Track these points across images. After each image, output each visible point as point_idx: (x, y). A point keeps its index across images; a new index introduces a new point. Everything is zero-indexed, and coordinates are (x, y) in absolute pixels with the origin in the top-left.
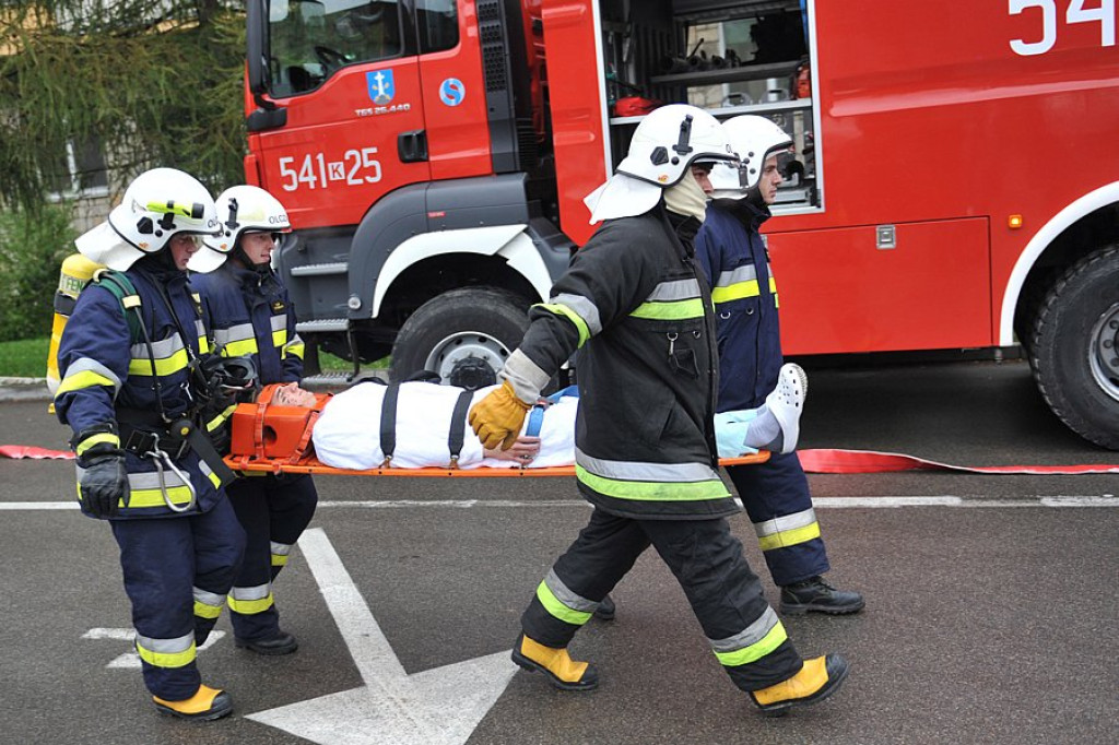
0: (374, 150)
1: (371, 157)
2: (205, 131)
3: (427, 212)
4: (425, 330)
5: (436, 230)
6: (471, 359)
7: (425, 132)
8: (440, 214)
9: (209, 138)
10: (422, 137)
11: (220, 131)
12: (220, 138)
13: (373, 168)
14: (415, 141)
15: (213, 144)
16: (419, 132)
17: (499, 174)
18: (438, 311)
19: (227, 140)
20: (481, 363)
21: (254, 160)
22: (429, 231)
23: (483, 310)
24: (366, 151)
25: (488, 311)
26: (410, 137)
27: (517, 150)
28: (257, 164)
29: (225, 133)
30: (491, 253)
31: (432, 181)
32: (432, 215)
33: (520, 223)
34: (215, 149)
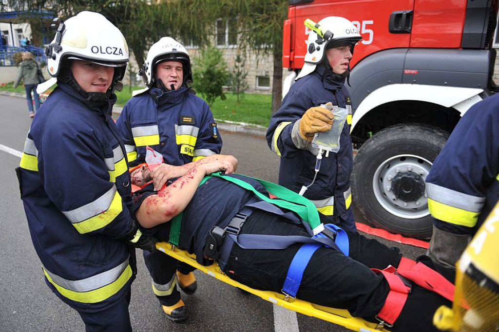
0: (371, 22)
1: (368, 27)
2: (268, 16)
3: (404, 69)
4: (383, 148)
5: (407, 82)
6: (410, 173)
7: (412, 12)
8: (413, 72)
9: (270, 21)
10: (410, 16)
11: (275, 18)
12: (274, 21)
13: (368, 34)
14: (404, 17)
15: (270, 24)
16: (408, 12)
17: (464, 49)
18: (395, 137)
19: (278, 22)
20: (418, 177)
21: (290, 23)
22: (402, 82)
23: (429, 144)
24: (365, 23)
25: (433, 145)
26: (401, 15)
27: (485, 32)
28: (291, 26)
29: (277, 19)
30: (448, 105)
31: (410, 48)
32: (406, 71)
33: (479, 87)
34: (271, 25)
